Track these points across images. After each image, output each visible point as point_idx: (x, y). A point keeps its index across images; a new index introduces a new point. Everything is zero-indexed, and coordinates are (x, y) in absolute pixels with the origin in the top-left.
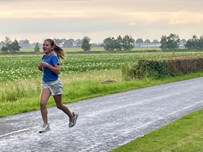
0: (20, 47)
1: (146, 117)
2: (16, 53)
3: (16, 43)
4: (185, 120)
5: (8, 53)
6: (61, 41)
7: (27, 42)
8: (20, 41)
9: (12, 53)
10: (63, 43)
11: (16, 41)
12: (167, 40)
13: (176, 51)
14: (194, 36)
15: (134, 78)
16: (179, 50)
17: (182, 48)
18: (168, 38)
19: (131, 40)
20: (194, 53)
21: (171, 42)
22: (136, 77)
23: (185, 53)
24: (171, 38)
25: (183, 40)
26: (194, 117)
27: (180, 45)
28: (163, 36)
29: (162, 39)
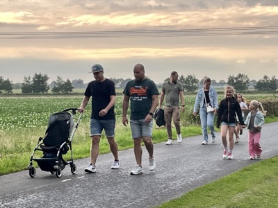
0: (73, 88)
1: (201, 168)
2: (68, 94)
3: (68, 83)
4: (245, 173)
5: (59, 94)
6: (118, 81)
7: (80, 82)
8: (74, 81)
9: (65, 94)
10: (120, 83)
11: (68, 81)
12: (235, 81)
13: (244, 93)
14: (266, 77)
15: (193, 124)
16: (249, 93)
17: (252, 90)
18: (236, 79)
19: (195, 81)
20: (264, 95)
21: (239, 82)
22: (195, 122)
23: (254, 95)
24: (240, 79)
25: (253, 81)
26: (256, 169)
27: (249, 87)
28: (230, 76)
29: (229, 79)
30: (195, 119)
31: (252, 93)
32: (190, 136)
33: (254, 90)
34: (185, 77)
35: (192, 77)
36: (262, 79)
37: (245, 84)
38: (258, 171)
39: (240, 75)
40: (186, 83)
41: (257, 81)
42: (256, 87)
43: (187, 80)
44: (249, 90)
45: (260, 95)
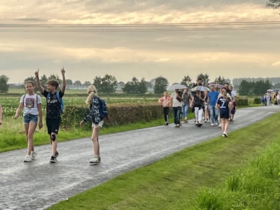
12: (102, 83)
13: (112, 96)
14: (134, 79)
16: (116, 95)
18: (103, 80)
20: (133, 99)
21: (105, 84)
23: (122, 98)
24: (107, 81)
25: (121, 83)
26: (130, 178)
27: (117, 89)
28: (96, 78)
29: (95, 80)
31: (119, 95)
33: (122, 92)
34: (48, 76)
36: (131, 81)
37: (112, 86)
38: (132, 180)
39: (108, 77)
41: (125, 83)
42: (124, 90)
44: (116, 92)
45: (128, 98)
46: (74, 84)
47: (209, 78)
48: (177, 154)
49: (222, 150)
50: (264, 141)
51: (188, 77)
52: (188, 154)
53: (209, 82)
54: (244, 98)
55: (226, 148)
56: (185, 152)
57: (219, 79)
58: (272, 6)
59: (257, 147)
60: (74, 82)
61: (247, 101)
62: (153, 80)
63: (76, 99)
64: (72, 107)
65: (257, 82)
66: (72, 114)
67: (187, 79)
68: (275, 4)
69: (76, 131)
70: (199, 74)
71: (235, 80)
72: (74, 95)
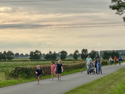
12: (34, 54)
13: (39, 61)
14: (50, 52)
15: (12, 78)
16: (41, 61)
17: (43, 59)
18: (34, 53)
19: (12, 54)
21: (36, 55)
22: (13, 77)
23: (44, 62)
24: (36, 53)
25: (44, 54)
27: (42, 57)
28: (31, 52)
29: (31, 53)
30: (13, 76)
31: (43, 61)
32: (11, 85)
33: (44, 59)
34: (7, 52)
35: (10, 52)
36: (48, 53)
37: (39, 56)
39: (37, 51)
40: (7, 55)
41: (46, 54)
42: (45, 58)
43: (8, 53)
44: (41, 59)
45: (47, 62)
46: (20, 55)
47: (88, 51)
48: (72, 91)
49: (94, 88)
50: (116, 83)
51: (77, 50)
52: (77, 90)
53: (88, 53)
54: (105, 61)
55: (97, 87)
56: (76, 89)
57: (93, 51)
58: (119, 14)
59: (112, 86)
60: (20, 54)
61: (107, 62)
62: (60, 52)
63: (21, 63)
64: (18, 67)
65: (112, 53)
66: (19, 71)
67: (77, 51)
68: (120, 13)
69: (21, 79)
70: (83, 49)
71: (101, 52)
72: (20, 61)
